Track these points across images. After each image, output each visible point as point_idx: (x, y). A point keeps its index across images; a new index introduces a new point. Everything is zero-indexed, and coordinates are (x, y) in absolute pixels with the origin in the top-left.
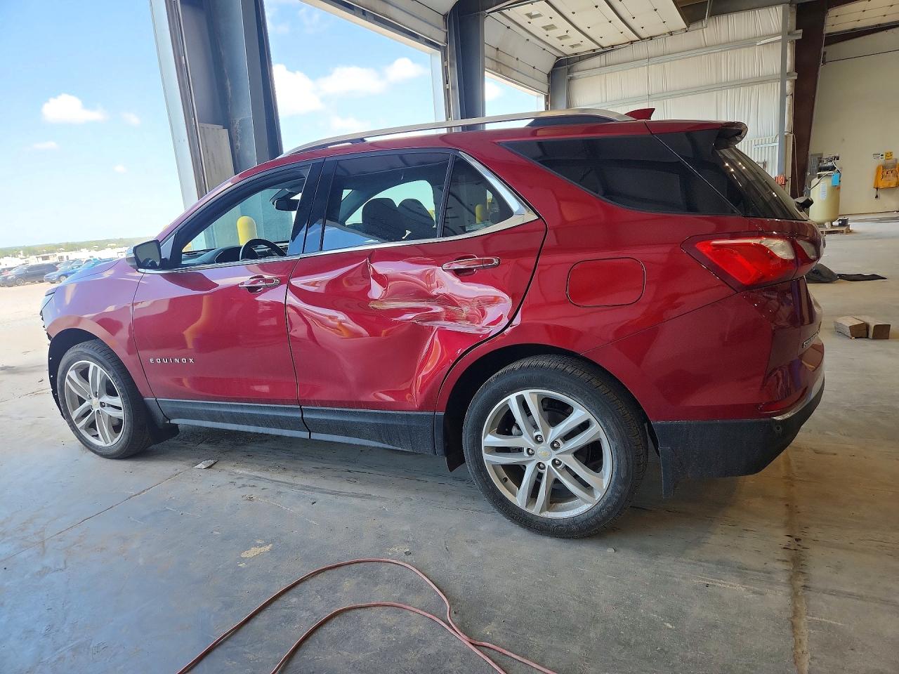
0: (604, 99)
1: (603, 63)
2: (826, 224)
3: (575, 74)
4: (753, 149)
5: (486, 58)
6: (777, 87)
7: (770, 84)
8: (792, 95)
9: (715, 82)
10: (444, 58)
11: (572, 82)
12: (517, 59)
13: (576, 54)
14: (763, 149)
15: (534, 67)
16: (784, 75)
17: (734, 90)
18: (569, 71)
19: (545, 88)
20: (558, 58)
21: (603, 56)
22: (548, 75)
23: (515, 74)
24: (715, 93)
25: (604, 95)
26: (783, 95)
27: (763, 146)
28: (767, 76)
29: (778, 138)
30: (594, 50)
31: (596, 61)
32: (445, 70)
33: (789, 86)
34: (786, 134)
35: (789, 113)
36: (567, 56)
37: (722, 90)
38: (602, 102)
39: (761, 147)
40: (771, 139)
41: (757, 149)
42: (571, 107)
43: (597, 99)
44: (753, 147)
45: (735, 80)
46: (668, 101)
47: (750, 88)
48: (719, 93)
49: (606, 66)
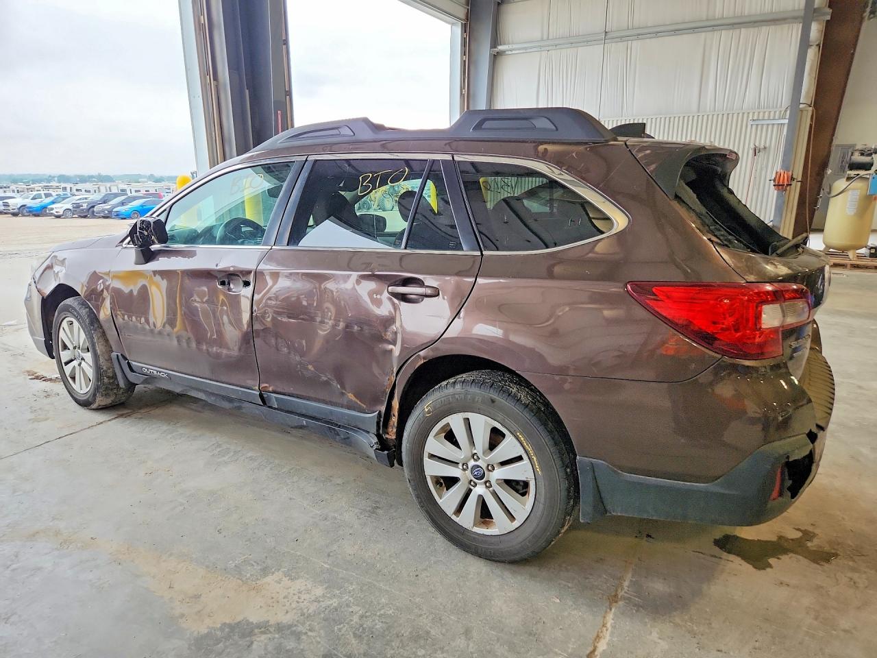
0: (545, 37)
2: (850, 253)
4: (749, 127)
6: (796, 30)
7: (786, 26)
8: (819, 45)
9: (704, 18)
11: (504, 8)
14: (765, 127)
16: (810, 12)
17: (731, 31)
24: (703, 34)
25: (545, 27)
26: (805, 43)
27: (763, 122)
28: (783, 12)
29: (788, 112)
33: (816, 31)
34: (801, 106)
35: (809, 74)
37: (714, 31)
38: (542, 40)
39: (763, 125)
40: (777, 113)
41: (754, 127)
42: (501, 45)
43: (537, 34)
44: (750, 123)
45: (735, 17)
46: (635, 43)
47: (756, 29)
48: (709, 35)
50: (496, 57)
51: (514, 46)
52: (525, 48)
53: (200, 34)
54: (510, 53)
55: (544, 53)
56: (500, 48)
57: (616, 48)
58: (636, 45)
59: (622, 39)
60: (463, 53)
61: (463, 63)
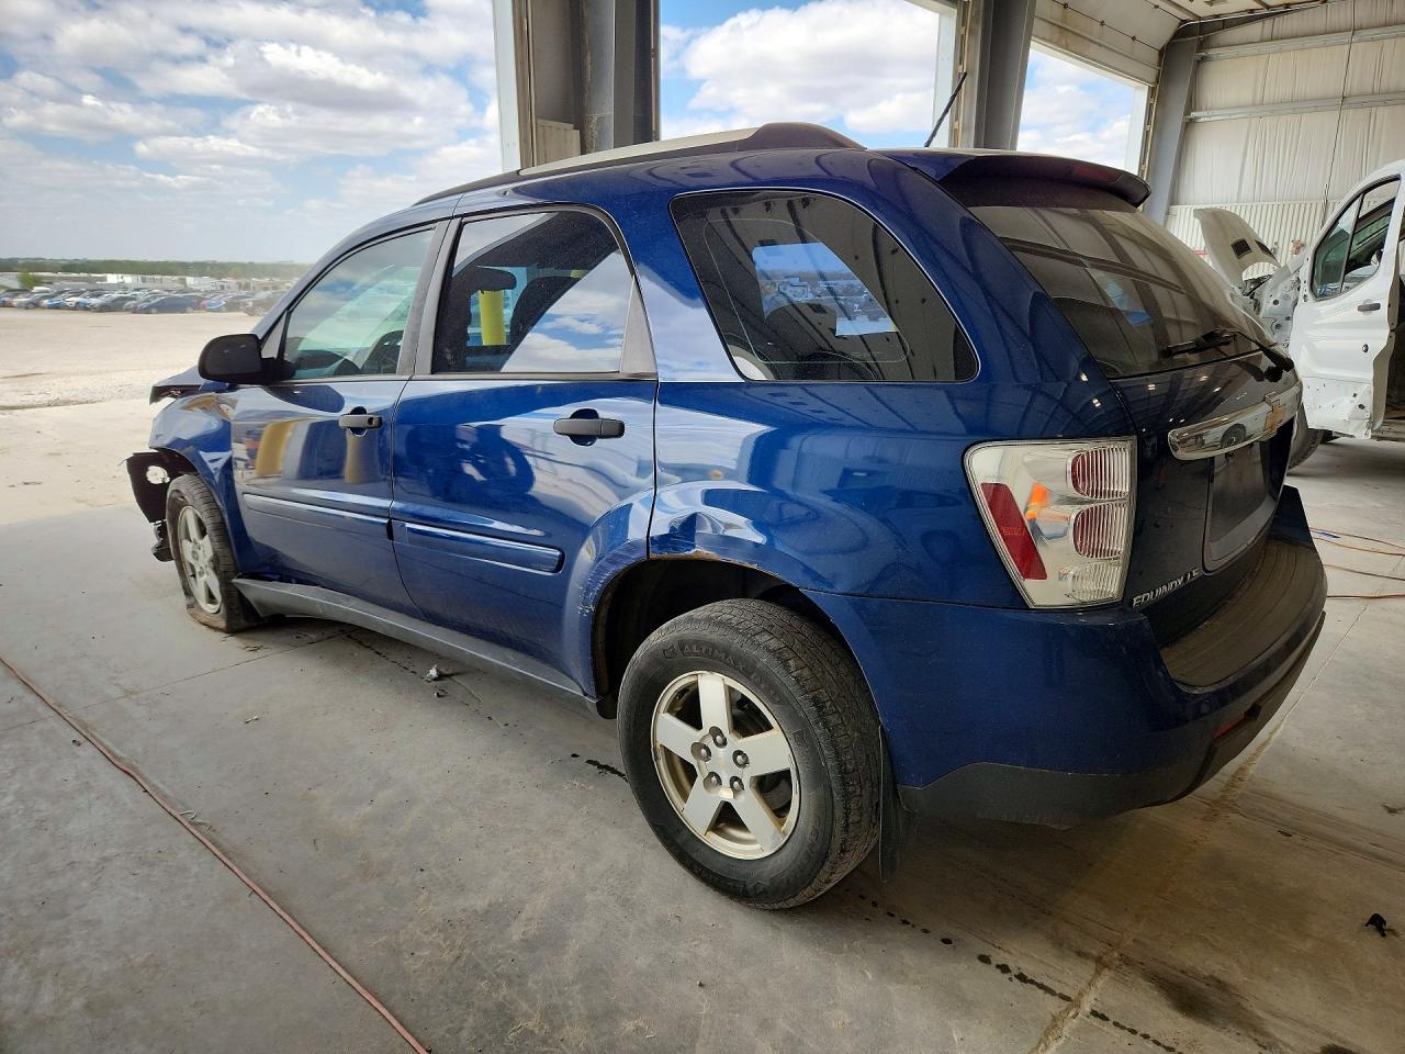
0: (1258, 100)
1: (1267, 33)
3: (1211, 52)
5: (1036, 21)
10: (962, 21)
11: (1205, 65)
12: (1102, 23)
13: (1218, 16)
15: (1134, 38)
18: (1203, 45)
19: (1152, 74)
20: (1184, 21)
21: (1268, 22)
22: (1161, 53)
23: (1093, 50)
25: (1259, 90)
30: (1252, 11)
31: (1254, 30)
32: (960, 41)
36: (1200, 18)
38: (1254, 105)
42: (1197, 110)
43: (1246, 98)
46: (1381, 109)
49: (1272, 39)
50: (1189, 124)
51: (1216, 112)
52: (1230, 115)
54: (1202, 120)
55: (1254, 121)
56: (1193, 114)
57: (1356, 116)
58: (1383, 113)
59: (1362, 105)
60: (1148, 122)
61: (1146, 133)
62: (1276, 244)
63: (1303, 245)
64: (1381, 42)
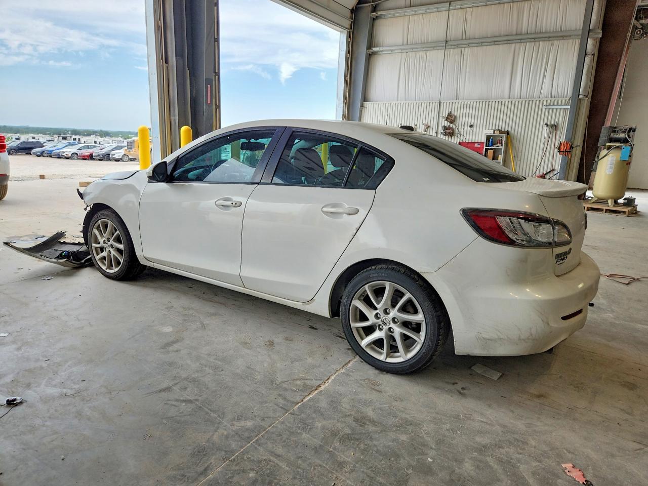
0: (405, 42)
1: (407, 4)
2: (609, 201)
3: (380, 13)
4: (544, 110)
6: (576, 44)
7: (571, 41)
8: (593, 55)
9: (514, 33)
11: (377, 22)
14: (554, 111)
16: (587, 31)
17: (533, 43)
19: (347, 23)
22: (352, 11)
24: (513, 45)
25: (406, 36)
26: (583, 54)
27: (553, 107)
28: (569, 31)
29: (571, 100)
33: (591, 45)
34: (581, 97)
35: (587, 75)
37: (521, 43)
38: (403, 45)
39: (553, 109)
40: (563, 101)
41: (547, 111)
42: (374, 47)
43: (399, 41)
44: (544, 107)
45: (535, 33)
46: (466, 49)
47: (550, 42)
48: (518, 45)
49: (410, 7)
50: (370, 56)
51: (384, 49)
52: (391, 50)
53: (158, 33)
54: (381, 53)
55: (404, 54)
56: (375, 49)
57: (454, 53)
58: (467, 51)
59: (457, 46)
60: (348, 52)
61: (347, 59)
62: (416, 125)
63: (429, 126)
64: (465, 9)
